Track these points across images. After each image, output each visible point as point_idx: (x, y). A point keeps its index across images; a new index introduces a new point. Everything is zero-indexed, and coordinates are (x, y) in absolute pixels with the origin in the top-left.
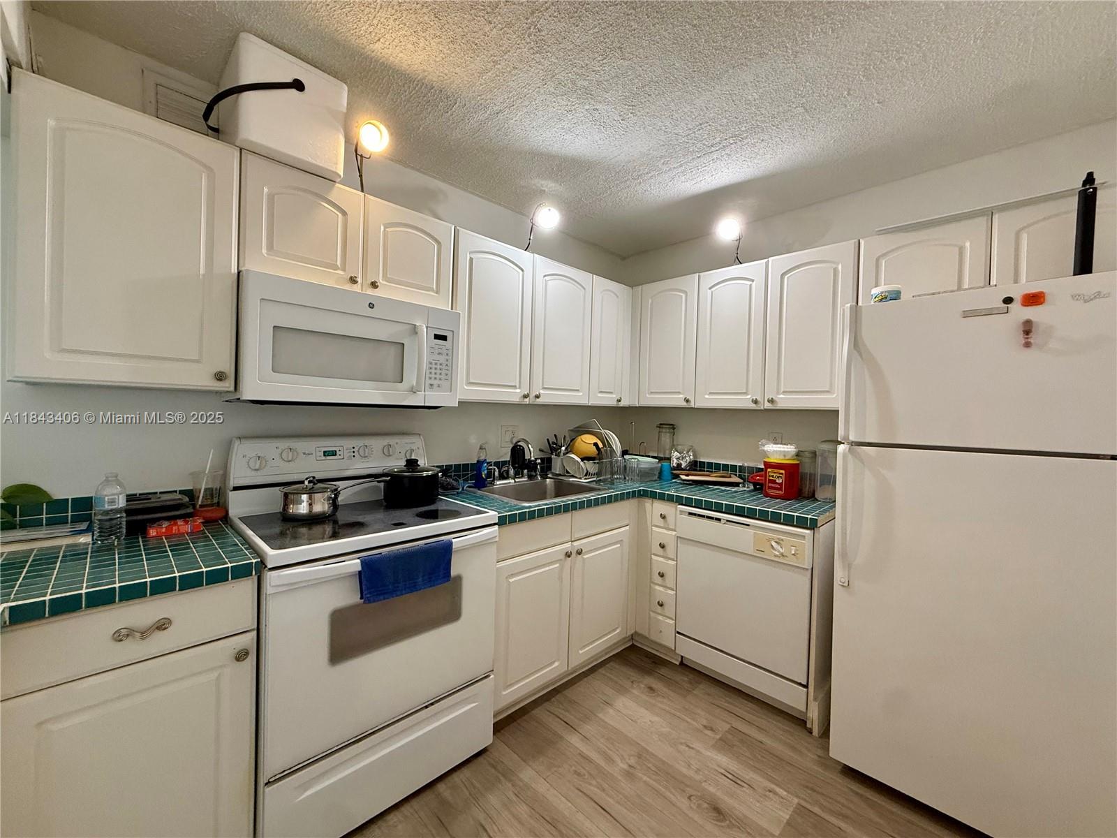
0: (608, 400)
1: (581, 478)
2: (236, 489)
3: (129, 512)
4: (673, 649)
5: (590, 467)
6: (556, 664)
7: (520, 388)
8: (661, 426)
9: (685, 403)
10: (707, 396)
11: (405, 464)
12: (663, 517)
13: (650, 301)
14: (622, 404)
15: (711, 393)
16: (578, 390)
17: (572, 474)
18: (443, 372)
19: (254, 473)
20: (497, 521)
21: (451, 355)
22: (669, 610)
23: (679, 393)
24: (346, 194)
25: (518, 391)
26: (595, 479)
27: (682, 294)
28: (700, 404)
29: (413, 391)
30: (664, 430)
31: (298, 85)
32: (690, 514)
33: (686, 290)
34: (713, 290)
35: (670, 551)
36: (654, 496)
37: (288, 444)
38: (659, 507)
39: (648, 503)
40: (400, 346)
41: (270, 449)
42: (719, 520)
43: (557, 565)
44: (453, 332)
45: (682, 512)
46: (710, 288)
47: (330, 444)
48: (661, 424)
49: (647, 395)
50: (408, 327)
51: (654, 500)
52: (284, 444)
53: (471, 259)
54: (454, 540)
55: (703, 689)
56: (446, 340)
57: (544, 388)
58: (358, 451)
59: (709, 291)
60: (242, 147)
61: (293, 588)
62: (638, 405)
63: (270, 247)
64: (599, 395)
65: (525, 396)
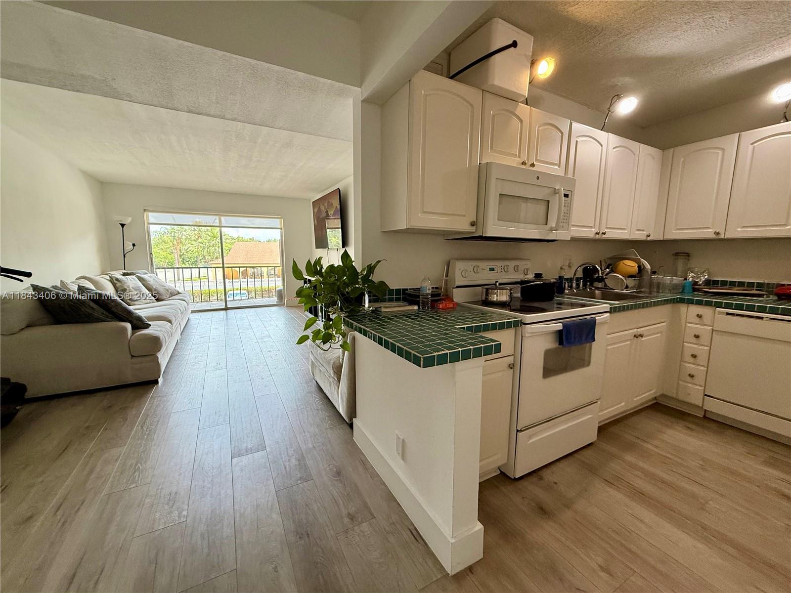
0: (640, 236)
1: (623, 290)
2: (458, 287)
3: (433, 295)
4: (701, 406)
5: (631, 282)
6: (623, 404)
7: (594, 228)
8: (677, 254)
9: (714, 236)
10: (739, 229)
11: (534, 276)
12: (699, 316)
13: (682, 159)
14: (649, 239)
15: (744, 227)
16: (624, 229)
17: (611, 287)
18: (565, 219)
19: (464, 279)
20: (609, 310)
21: (569, 206)
22: (700, 379)
23: (708, 228)
24: (523, 109)
25: (593, 230)
26: (635, 290)
27: (719, 151)
28: (729, 235)
29: (551, 230)
30: (680, 257)
31: (514, 44)
32: (728, 314)
33: (723, 147)
34: (755, 145)
35: (705, 339)
36: (690, 302)
37: (476, 263)
38: (695, 310)
39: (683, 308)
40: (546, 202)
41: (468, 265)
42: (762, 318)
43: (629, 342)
44: (572, 191)
45: (720, 313)
46: (752, 144)
47: (492, 264)
48: (677, 253)
49: (674, 232)
50: (552, 189)
51: (690, 305)
52: (475, 263)
53: (577, 142)
54: (596, 318)
55: (729, 432)
56: (568, 197)
57: (607, 228)
58: (504, 268)
59: (751, 147)
60: (484, 89)
61: (534, 335)
62: (662, 239)
63: (492, 148)
64: (637, 232)
65: (598, 233)
